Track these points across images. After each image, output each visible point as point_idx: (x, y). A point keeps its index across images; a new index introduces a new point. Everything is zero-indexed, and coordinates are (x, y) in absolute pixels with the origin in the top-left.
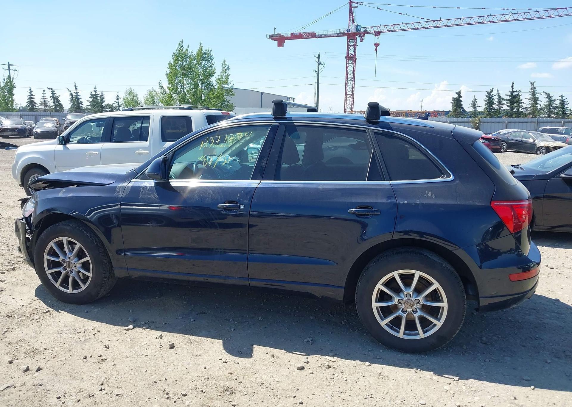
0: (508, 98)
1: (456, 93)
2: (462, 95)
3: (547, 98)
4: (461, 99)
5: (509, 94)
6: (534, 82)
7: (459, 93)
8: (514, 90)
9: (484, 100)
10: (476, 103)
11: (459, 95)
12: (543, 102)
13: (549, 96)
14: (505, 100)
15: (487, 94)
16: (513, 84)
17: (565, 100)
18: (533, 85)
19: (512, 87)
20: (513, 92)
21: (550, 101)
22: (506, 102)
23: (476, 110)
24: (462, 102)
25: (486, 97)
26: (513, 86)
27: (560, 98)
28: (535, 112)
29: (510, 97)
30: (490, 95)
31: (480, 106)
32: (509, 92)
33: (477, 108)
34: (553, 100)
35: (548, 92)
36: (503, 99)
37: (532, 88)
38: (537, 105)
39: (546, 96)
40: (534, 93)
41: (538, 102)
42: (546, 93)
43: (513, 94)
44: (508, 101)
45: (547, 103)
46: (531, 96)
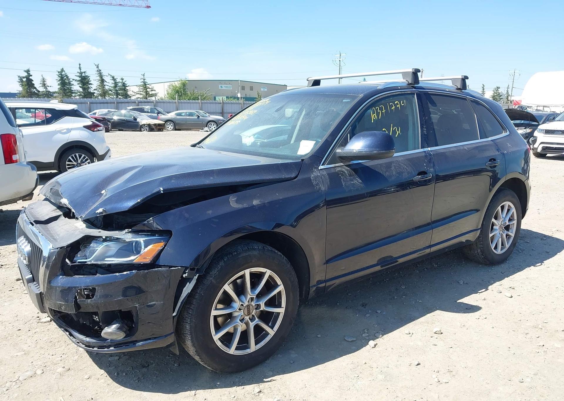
0: (78, 79)
1: (25, 71)
2: (31, 73)
3: (113, 80)
4: (31, 77)
5: (78, 74)
6: (98, 64)
7: (28, 71)
8: (82, 71)
9: (57, 80)
10: (45, 83)
11: (28, 73)
12: (109, 84)
13: (114, 79)
14: (76, 80)
15: (58, 74)
16: (80, 65)
17: (125, 83)
18: (98, 67)
19: (80, 68)
20: (81, 73)
21: (116, 84)
22: (77, 83)
23: (47, 90)
24: (33, 81)
25: (58, 77)
26: (80, 67)
27: (121, 81)
28: (104, 93)
29: (80, 78)
30: (61, 74)
31: (50, 86)
32: (78, 72)
33: (48, 87)
34: (118, 82)
35: (113, 75)
36: (73, 80)
38: (105, 87)
39: (112, 78)
40: (101, 76)
41: (105, 83)
42: (111, 76)
43: (81, 75)
44: (79, 82)
45: (113, 85)
46: (99, 78)
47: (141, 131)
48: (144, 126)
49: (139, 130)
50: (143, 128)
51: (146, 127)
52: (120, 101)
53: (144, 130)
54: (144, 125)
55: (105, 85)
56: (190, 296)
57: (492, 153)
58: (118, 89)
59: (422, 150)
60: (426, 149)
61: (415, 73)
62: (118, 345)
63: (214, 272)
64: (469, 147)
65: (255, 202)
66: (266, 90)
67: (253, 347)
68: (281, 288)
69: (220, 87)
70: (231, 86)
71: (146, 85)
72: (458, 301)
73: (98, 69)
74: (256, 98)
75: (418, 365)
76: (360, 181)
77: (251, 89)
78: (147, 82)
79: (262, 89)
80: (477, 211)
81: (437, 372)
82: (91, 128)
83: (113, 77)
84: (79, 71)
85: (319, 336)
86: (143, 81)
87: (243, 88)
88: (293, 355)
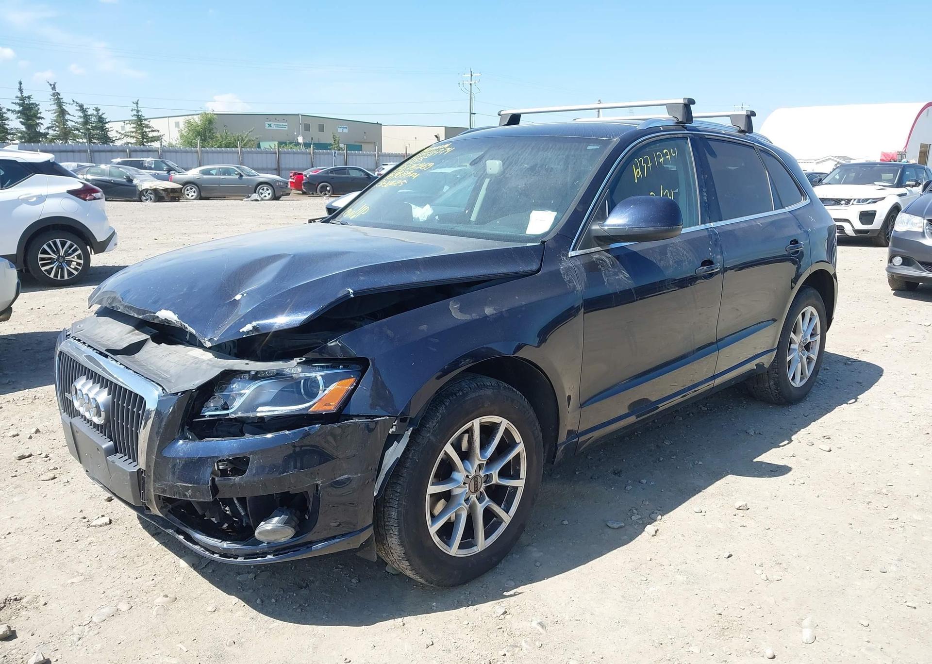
0: (18, 108)
3: (80, 110)
5: (17, 101)
6: (55, 83)
8: (25, 94)
12: (74, 118)
13: (82, 108)
14: (13, 111)
16: (21, 83)
17: (103, 116)
18: (54, 88)
19: (21, 90)
20: (23, 99)
21: (86, 118)
22: (16, 115)
26: (21, 87)
27: (95, 113)
28: (66, 134)
29: (21, 108)
32: (17, 97)
34: (89, 115)
35: (80, 103)
36: (8, 110)
37: (54, 94)
38: (67, 123)
39: (78, 108)
40: (59, 103)
41: (67, 117)
42: (77, 104)
43: (23, 101)
44: (19, 114)
45: (81, 120)
46: (55, 107)
47: (142, 201)
48: (146, 193)
49: (138, 199)
50: (145, 196)
51: (150, 193)
52: (96, 149)
53: (147, 200)
54: (147, 190)
55: (67, 121)
56: (399, 463)
57: (793, 231)
58: (90, 127)
59: (703, 227)
60: (708, 225)
61: (688, 105)
62: (279, 549)
63: (432, 424)
64: (763, 221)
65: (489, 311)
66: (346, 131)
67: (482, 543)
68: (520, 448)
69: (267, 125)
70: (286, 124)
71: (141, 120)
72: (755, 460)
73: (54, 91)
74: (330, 145)
75: (729, 557)
76: (628, 275)
77: (321, 129)
78: (143, 115)
79: (340, 130)
80: (775, 320)
81: (760, 566)
82: (83, 193)
83: (81, 106)
84: (19, 95)
85: (566, 522)
86: (135, 113)
87: (307, 128)
88: (535, 553)
